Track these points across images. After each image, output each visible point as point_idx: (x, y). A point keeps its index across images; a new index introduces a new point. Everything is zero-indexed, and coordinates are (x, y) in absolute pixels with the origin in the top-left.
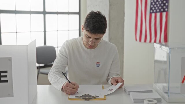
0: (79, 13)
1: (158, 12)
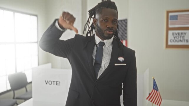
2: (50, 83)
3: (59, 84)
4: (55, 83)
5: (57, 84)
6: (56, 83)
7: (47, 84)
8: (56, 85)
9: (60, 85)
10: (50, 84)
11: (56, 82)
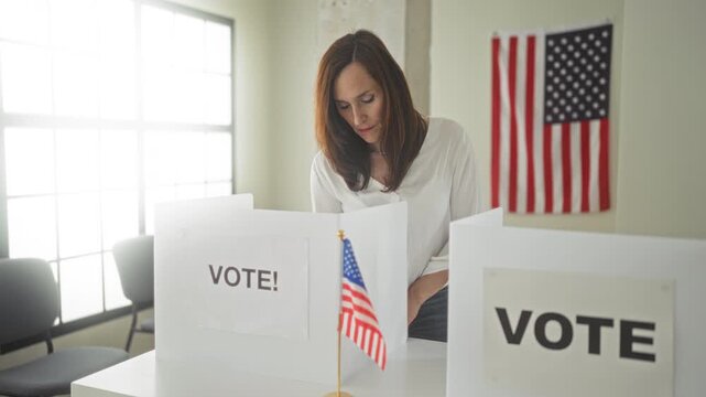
0: (231, 129)
1: (575, 120)
2: (232, 276)
3: (271, 284)
4: (254, 277)
5: (264, 284)
6: (260, 280)
7: (216, 281)
8: (260, 287)
9: (275, 289)
10: (230, 284)
11: (260, 272)
